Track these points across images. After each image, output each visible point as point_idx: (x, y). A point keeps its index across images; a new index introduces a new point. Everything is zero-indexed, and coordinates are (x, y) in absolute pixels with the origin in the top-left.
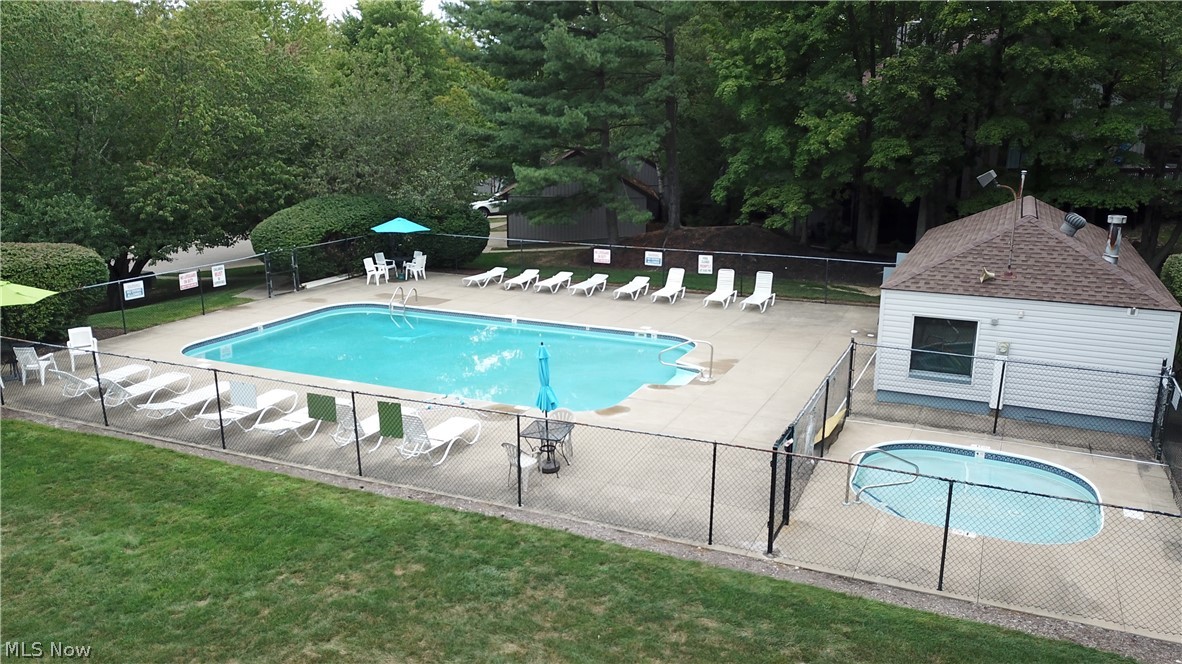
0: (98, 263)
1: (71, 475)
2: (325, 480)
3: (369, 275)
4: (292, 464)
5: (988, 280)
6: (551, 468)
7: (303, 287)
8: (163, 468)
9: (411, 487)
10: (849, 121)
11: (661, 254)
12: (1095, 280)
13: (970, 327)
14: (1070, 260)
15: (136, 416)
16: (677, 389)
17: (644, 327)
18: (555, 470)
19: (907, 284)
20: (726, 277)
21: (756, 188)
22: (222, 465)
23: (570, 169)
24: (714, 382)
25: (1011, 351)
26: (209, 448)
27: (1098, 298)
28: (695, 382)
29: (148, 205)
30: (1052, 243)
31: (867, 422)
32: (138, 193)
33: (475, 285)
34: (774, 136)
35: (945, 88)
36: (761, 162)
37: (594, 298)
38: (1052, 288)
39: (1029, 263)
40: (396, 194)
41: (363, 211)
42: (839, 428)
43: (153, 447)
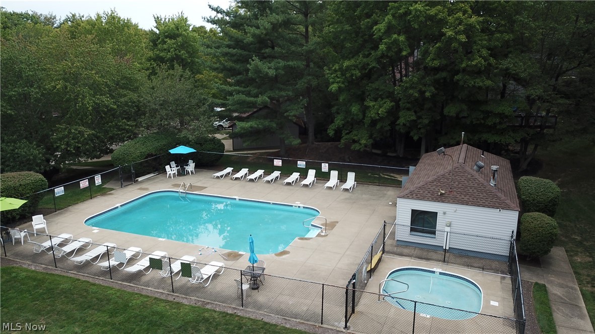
0: (43, 181)
1: (45, 296)
2: (157, 296)
3: (168, 173)
4: (142, 287)
5: (442, 194)
6: (255, 286)
7: (137, 180)
8: (86, 292)
9: (196, 298)
10: (389, 104)
11: (305, 162)
12: (485, 195)
13: (435, 215)
14: (476, 185)
15: (69, 262)
16: (311, 240)
17: (297, 203)
18: (257, 288)
19: (408, 195)
20: (334, 174)
21: (348, 131)
22: (111, 289)
23: (262, 121)
24: (327, 235)
25: (452, 225)
26: (104, 279)
27: (486, 204)
28: (319, 235)
29: (62, 145)
30: (469, 176)
31: (391, 256)
32: (57, 139)
33: (218, 177)
34: (355, 109)
35: (430, 92)
36: (350, 120)
37: (274, 184)
38: (468, 199)
39: (459, 186)
40: (180, 135)
41: (164, 142)
42: (380, 260)
43: (79, 280)
